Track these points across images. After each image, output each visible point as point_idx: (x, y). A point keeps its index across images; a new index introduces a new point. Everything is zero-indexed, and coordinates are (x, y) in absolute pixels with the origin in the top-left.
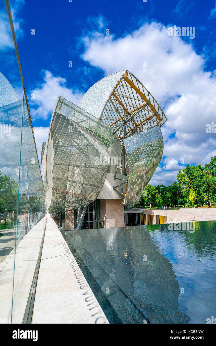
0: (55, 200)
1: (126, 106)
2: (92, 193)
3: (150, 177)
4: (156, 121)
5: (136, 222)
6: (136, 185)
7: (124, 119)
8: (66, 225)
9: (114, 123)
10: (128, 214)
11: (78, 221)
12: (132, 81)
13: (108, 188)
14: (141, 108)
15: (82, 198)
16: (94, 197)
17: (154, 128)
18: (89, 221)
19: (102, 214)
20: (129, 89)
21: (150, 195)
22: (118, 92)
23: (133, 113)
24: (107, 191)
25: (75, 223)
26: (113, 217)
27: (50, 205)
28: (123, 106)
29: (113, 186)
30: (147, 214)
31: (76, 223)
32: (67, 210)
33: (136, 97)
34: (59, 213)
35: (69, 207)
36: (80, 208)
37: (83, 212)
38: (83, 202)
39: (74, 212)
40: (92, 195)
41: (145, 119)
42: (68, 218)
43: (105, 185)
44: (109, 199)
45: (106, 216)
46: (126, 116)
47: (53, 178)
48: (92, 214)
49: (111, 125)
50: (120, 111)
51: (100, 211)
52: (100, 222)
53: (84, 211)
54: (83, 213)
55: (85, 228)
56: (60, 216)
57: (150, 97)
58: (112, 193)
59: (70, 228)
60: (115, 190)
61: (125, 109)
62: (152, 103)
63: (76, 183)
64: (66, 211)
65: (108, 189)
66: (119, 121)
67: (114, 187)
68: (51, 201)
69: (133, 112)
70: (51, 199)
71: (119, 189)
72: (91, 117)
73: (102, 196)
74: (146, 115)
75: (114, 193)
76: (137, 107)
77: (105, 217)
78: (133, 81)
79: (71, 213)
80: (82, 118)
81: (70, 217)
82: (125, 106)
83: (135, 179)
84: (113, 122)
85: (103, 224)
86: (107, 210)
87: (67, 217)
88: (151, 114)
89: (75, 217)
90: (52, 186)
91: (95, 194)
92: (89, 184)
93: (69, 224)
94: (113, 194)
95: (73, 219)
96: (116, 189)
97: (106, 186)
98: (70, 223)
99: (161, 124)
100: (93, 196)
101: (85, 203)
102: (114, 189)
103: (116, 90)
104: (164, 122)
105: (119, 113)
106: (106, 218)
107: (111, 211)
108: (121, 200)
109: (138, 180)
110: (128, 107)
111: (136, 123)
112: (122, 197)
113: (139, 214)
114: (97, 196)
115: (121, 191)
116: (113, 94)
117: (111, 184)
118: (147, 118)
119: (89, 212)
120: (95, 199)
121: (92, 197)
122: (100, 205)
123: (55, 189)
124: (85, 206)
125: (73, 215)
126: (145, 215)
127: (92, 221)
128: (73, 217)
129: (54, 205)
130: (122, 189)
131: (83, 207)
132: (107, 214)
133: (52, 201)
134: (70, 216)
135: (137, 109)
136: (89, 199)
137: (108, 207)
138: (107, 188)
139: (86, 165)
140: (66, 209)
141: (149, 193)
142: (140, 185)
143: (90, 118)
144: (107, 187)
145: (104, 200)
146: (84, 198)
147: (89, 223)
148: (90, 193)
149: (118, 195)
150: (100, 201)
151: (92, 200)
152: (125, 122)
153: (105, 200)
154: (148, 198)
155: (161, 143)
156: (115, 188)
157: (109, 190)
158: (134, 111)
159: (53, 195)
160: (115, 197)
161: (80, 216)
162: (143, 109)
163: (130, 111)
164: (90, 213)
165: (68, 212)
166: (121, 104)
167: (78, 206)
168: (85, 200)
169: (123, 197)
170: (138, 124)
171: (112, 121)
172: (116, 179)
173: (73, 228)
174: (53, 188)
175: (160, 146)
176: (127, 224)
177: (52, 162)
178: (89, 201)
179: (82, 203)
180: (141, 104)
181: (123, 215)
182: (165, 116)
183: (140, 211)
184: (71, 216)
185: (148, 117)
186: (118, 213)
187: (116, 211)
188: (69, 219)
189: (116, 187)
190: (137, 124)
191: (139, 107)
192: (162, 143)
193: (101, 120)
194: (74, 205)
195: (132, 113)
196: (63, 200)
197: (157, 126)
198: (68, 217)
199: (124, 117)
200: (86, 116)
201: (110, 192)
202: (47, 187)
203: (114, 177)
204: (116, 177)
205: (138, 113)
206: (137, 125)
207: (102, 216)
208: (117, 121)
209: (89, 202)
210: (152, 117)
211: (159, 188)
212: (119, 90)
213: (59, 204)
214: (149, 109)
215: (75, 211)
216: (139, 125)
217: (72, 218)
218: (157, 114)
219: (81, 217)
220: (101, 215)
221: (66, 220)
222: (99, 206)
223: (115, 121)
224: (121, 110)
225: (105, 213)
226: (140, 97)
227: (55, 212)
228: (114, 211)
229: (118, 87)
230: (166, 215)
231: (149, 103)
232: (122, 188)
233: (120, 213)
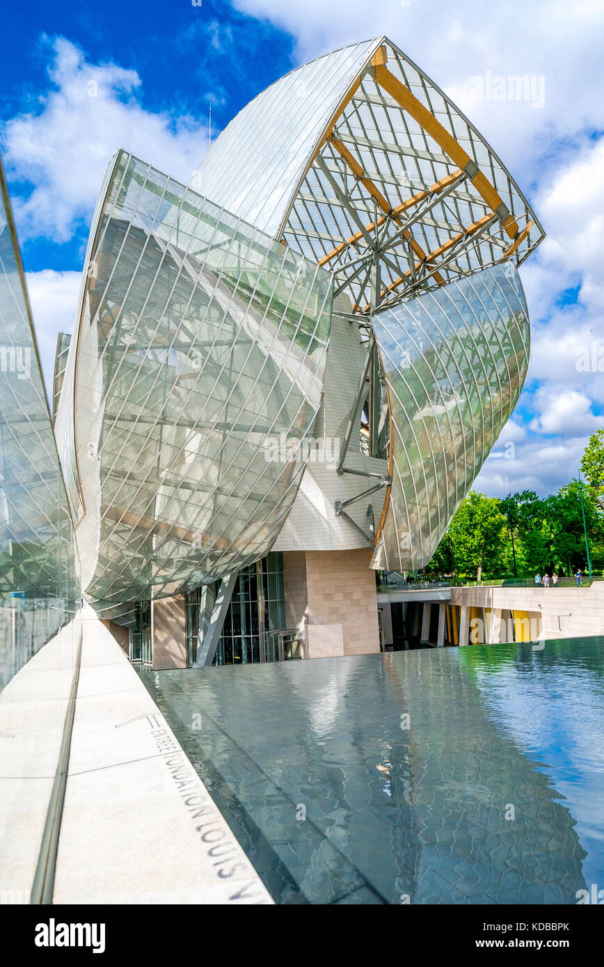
0: (112, 555)
1: (383, 182)
2: (253, 529)
3: (476, 464)
4: (502, 243)
5: (425, 637)
6: (422, 493)
7: (372, 234)
8: (155, 650)
9: (336, 254)
10: (393, 604)
11: (201, 634)
12: (404, 83)
13: (314, 506)
14: (442, 191)
15: (215, 547)
16: (260, 541)
17: (492, 271)
18: (243, 633)
19: (292, 606)
20: (395, 114)
21: (476, 532)
22: (348, 126)
23: (411, 211)
24: (312, 519)
25: (191, 643)
26: (335, 616)
27: (95, 577)
28: (368, 183)
29: (335, 499)
30: (464, 603)
31: (195, 641)
32: (160, 591)
33: (419, 145)
34: (127, 606)
35: (165, 583)
36: (208, 585)
37: (220, 600)
38: (219, 563)
39: (187, 601)
40: (254, 537)
41: (455, 235)
42: (163, 624)
43: (302, 498)
44: (321, 547)
45: (307, 616)
46: (382, 223)
47: (103, 473)
48: (255, 606)
49: (322, 260)
50: (359, 205)
51: (286, 594)
52: (285, 638)
53: (222, 598)
54: (219, 605)
55: (228, 660)
56: (134, 618)
57: (478, 145)
58: (330, 527)
59: (172, 661)
60: (343, 514)
61: (378, 199)
62: (486, 171)
63: (189, 488)
64: (155, 599)
65: (316, 510)
66: (352, 243)
67: (337, 503)
68: (96, 562)
69: (410, 206)
70: (98, 552)
71: (357, 512)
72: (243, 230)
73: (291, 540)
74: (459, 220)
75: (340, 528)
76: (426, 186)
77: (304, 618)
78: (407, 84)
79: (175, 604)
80: (208, 237)
81: (169, 619)
82: (378, 185)
83: (417, 473)
84: (331, 251)
85: (298, 646)
86: (310, 591)
87: (159, 621)
88: (480, 214)
89: (190, 619)
90: (99, 505)
91: (266, 531)
92: (241, 494)
93: (167, 647)
94: (334, 529)
95: (181, 627)
96: (347, 510)
97: (308, 500)
98: (173, 643)
99: (522, 255)
100: (259, 539)
101: (227, 565)
102: (337, 509)
103: (341, 119)
104: (532, 244)
105: (354, 212)
106: (307, 623)
107: (328, 597)
108: (365, 554)
109: (430, 475)
110: (391, 189)
111: (419, 253)
112: (368, 539)
113: (435, 607)
114: (273, 540)
115: (365, 518)
116: (330, 136)
117: (326, 493)
118: (465, 230)
119: (242, 602)
120: (263, 549)
121: (255, 542)
122: (284, 572)
123: (112, 515)
124: (226, 579)
125: (183, 612)
126: (458, 608)
127: (256, 632)
128: (183, 620)
129: (107, 575)
130: (369, 512)
131: (220, 580)
132: (311, 609)
133: (102, 560)
134: (171, 615)
135: (427, 195)
136: (240, 549)
137: (314, 580)
138: (312, 509)
139: (228, 421)
140: (155, 589)
141: (475, 526)
142: (438, 495)
143: (239, 237)
144: (310, 503)
145: (301, 556)
146: (222, 546)
147: (243, 642)
148: (246, 528)
149: (354, 535)
150: (285, 560)
151: (253, 556)
152: (378, 250)
153: (304, 552)
154: (469, 545)
155: (521, 328)
156: (341, 509)
157: (319, 514)
158: (415, 204)
159: (102, 539)
160: (342, 540)
161: (208, 615)
162: (447, 194)
163: (396, 205)
164: (247, 605)
165: (164, 601)
166: (361, 176)
167: (198, 576)
168: (226, 554)
169: (372, 540)
170: (429, 257)
171: (328, 245)
172: (346, 471)
173: (182, 661)
174: (102, 510)
175: (517, 341)
176: (390, 645)
177: (95, 411)
178: (241, 557)
179: (217, 567)
180: (443, 176)
181: (375, 609)
182: (537, 222)
183: (439, 593)
184: (175, 616)
185: (469, 226)
186: (356, 603)
187: (347, 595)
188: (168, 626)
189: (345, 504)
190: (427, 254)
191: (432, 185)
192: (524, 331)
193: (283, 242)
194: (185, 574)
195: (404, 210)
196: (141, 556)
197: (503, 261)
198: (164, 622)
199: (373, 229)
200: (222, 227)
201: (324, 523)
202: (81, 507)
203: (339, 465)
204: (347, 466)
205: (429, 209)
206: (424, 261)
207: (294, 613)
208: (346, 246)
209: (241, 563)
210: (484, 227)
211: (513, 507)
212: (353, 121)
213: (126, 572)
214: (471, 196)
215: (190, 598)
216: (432, 261)
217: (178, 622)
218: (503, 212)
219: (214, 618)
220: (289, 609)
221: (157, 631)
222: (281, 576)
223: (339, 246)
224: (363, 200)
225: (306, 603)
226: (436, 148)
227: (112, 602)
228: (339, 597)
229: (349, 108)
230: (538, 610)
231: (471, 170)
232: (370, 507)
233: (363, 602)
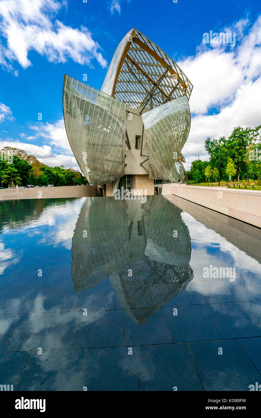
28: (146, 76)
33: (156, 63)
48: (125, 186)
61: (150, 80)
67: (140, 163)
71: (146, 165)
82: (150, 77)
84: (145, 97)
86: (136, 184)
94: (140, 169)
96: (143, 165)
102: (140, 165)
104: (191, 89)
107: (141, 185)
110: (153, 77)
122: (132, 179)
149: (144, 171)
150: (132, 176)
152: (151, 96)
153: (135, 175)
157: (136, 166)
160: (142, 172)
163: (156, 81)
166: (144, 74)
170: (168, 96)
180: (164, 71)
181: (153, 188)
182: (190, 83)
185: (175, 86)
186: (148, 187)
187: (146, 185)
189: (142, 163)
191: (162, 74)
200: (94, 93)
203: (141, 154)
204: (142, 154)
208: (147, 96)
214: (173, 77)
218: (181, 80)
224: (145, 81)
226: (160, 63)
228: (144, 185)
231: (169, 68)
233: (150, 187)
